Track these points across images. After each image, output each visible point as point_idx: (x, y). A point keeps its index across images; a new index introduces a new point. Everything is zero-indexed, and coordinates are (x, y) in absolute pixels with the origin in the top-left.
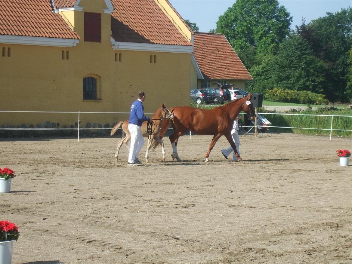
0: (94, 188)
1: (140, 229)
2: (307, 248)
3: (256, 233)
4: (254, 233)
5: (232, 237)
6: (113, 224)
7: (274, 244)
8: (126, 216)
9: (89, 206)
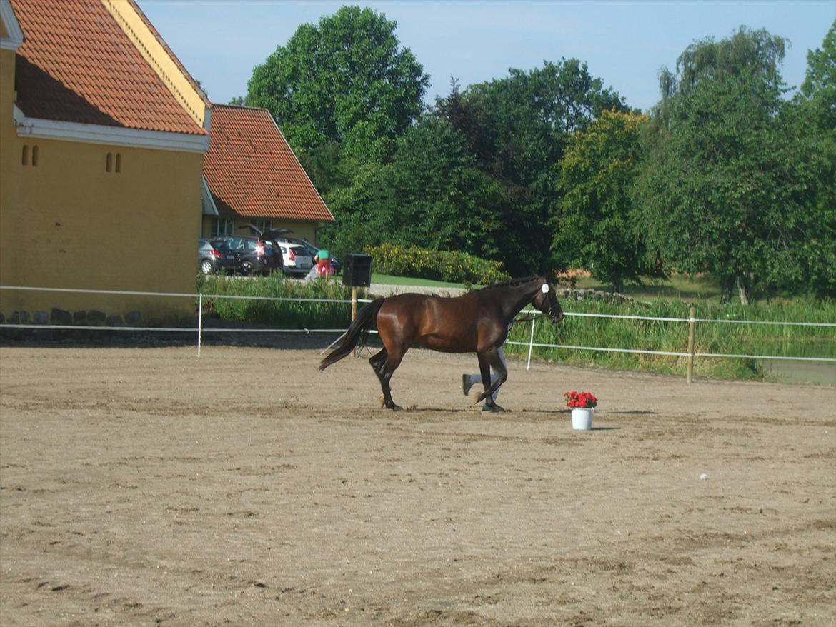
0: (14, 466)
1: (163, 563)
2: (568, 613)
3: (438, 576)
4: (435, 576)
5: (387, 584)
6: (96, 549)
7: (490, 603)
8: (118, 531)
9: (20, 508)
